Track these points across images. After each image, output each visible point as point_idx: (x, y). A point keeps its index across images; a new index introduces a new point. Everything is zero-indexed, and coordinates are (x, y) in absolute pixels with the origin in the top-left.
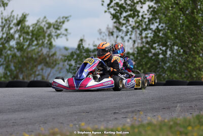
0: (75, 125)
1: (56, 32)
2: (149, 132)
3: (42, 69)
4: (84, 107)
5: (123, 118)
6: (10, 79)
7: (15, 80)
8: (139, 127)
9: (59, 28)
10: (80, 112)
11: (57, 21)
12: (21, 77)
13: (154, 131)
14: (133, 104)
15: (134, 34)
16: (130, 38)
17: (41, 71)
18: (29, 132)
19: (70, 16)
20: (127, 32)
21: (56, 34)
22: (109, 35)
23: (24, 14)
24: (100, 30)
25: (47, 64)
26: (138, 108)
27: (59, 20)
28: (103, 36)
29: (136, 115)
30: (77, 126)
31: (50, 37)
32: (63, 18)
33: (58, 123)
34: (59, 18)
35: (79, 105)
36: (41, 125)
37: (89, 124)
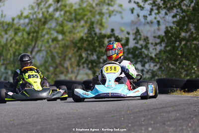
1: (108, 9)
9: (113, 3)
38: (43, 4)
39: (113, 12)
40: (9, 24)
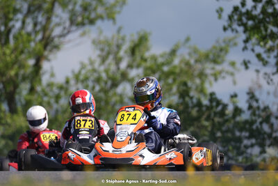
11: (214, 47)
23: (142, 33)
27: (218, 46)
31: (203, 78)
34: (217, 42)
38: (111, 57)
39: (220, 72)
40: (61, 88)
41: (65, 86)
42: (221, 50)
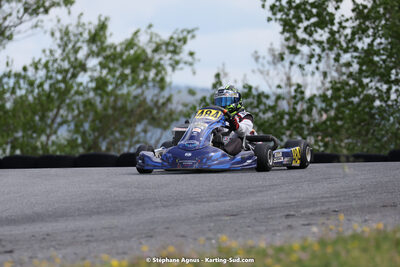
0: (209, 239)
2: (356, 253)
3: (145, 131)
4: (228, 204)
5: (304, 225)
6: (81, 151)
7: (92, 151)
8: (335, 242)
10: (218, 215)
11: (171, 38)
12: (104, 147)
13: (365, 250)
14: (322, 197)
15: (323, 60)
16: (317, 68)
17: (142, 134)
18: (118, 254)
19: (197, 29)
20: (312, 56)
21: (171, 62)
22: (274, 63)
24: (256, 52)
25: (155, 122)
26: (333, 207)
27: (175, 36)
28: (263, 65)
29: (328, 219)
30: (213, 241)
31: (160, 69)
32: (182, 32)
33: (177, 236)
34: (175, 33)
35: (217, 201)
36: (143, 241)
37: (238, 236)
41: (23, 73)
42: (179, 40)
